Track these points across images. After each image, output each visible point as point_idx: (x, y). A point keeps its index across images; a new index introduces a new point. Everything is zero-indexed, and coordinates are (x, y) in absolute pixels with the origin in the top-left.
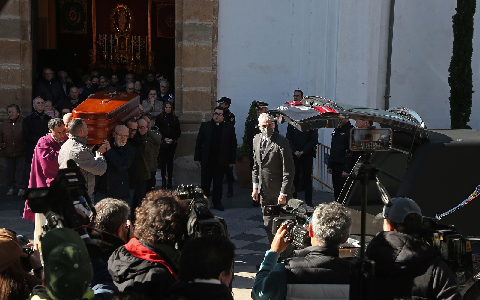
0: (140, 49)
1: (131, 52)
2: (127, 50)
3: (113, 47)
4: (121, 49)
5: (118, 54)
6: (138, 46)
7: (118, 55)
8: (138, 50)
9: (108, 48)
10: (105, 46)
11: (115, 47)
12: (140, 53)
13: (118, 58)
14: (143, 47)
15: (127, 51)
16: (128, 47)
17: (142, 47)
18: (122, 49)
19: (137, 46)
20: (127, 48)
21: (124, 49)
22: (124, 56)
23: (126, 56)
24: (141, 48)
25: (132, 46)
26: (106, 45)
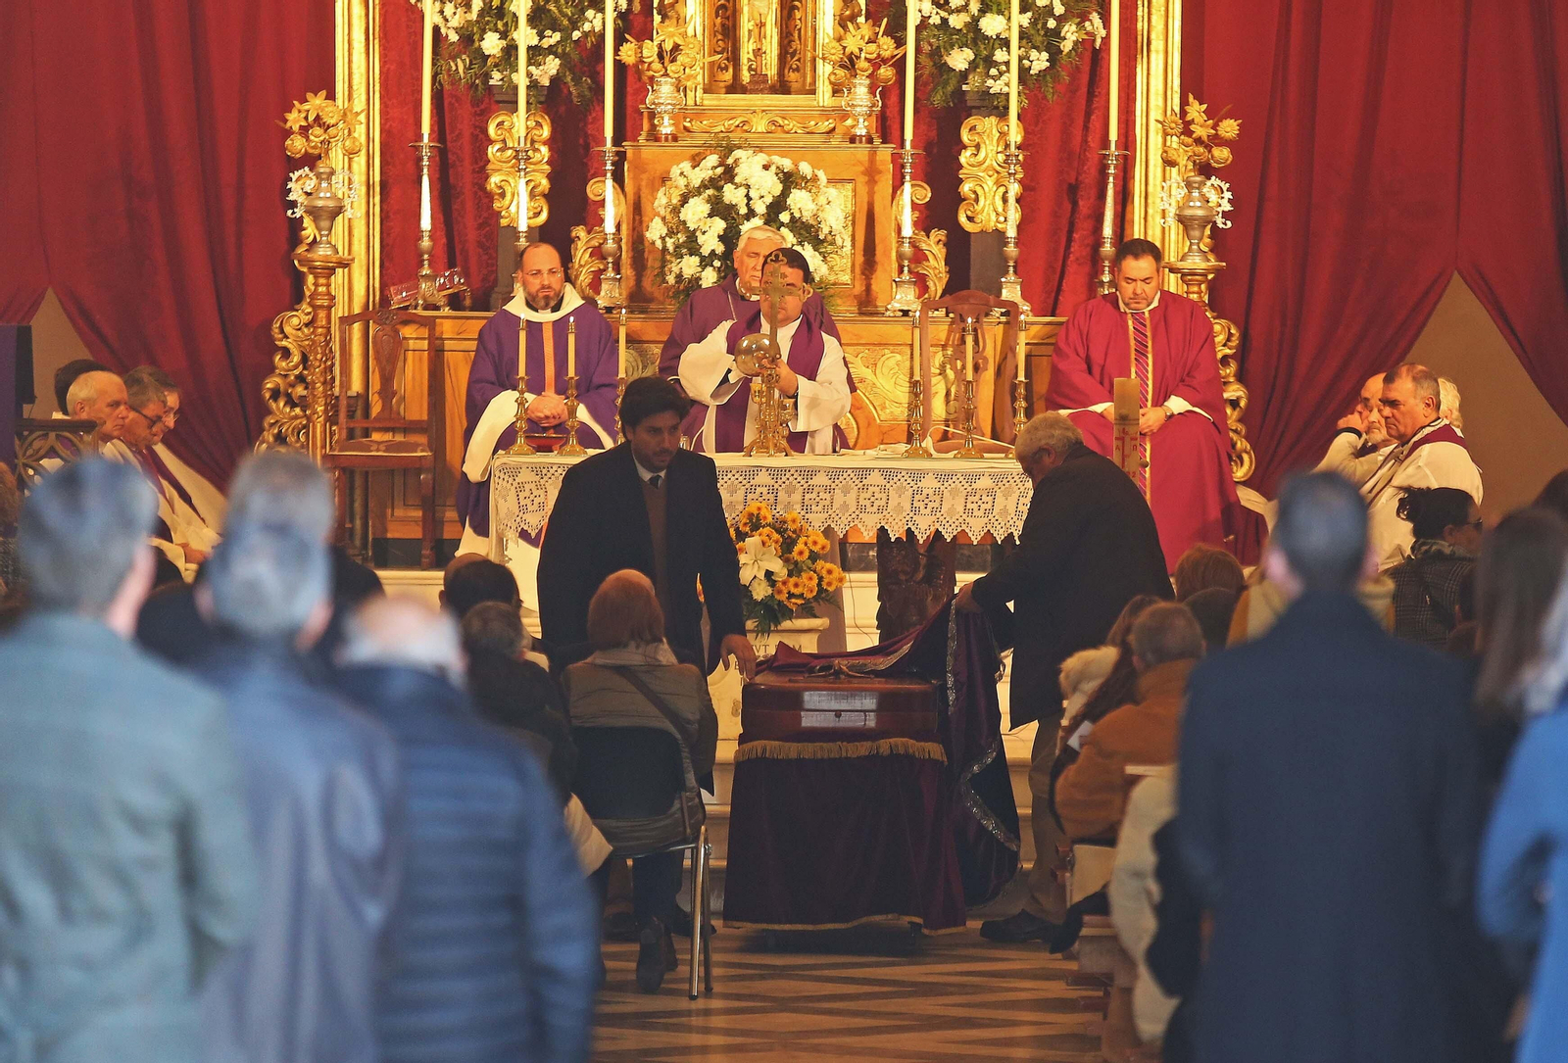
0: (1024, 72)
1: (887, 126)
2: (824, 96)
3: (628, 53)
4: (735, 87)
5: (696, 161)
6: (991, 25)
7: (697, 176)
8: (996, 87)
9: (552, 65)
10: (510, 50)
11: (650, 50)
12: (1016, 135)
13: (696, 212)
14: (1071, 34)
15: (826, 113)
16: (852, 43)
17: (1050, 41)
18: (759, 84)
19: (974, 25)
20: (824, 70)
21: (782, 87)
22: (789, 180)
23: (808, 183)
24: (1039, 61)
25: (897, 31)
26: (525, 36)
